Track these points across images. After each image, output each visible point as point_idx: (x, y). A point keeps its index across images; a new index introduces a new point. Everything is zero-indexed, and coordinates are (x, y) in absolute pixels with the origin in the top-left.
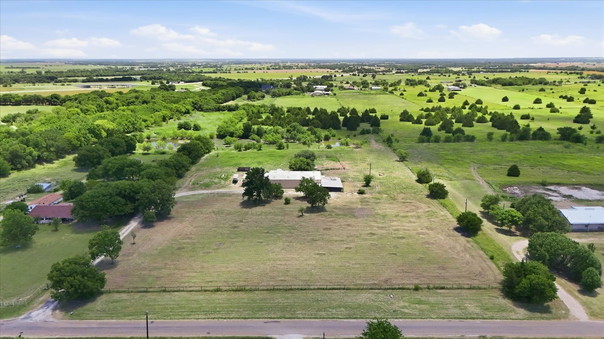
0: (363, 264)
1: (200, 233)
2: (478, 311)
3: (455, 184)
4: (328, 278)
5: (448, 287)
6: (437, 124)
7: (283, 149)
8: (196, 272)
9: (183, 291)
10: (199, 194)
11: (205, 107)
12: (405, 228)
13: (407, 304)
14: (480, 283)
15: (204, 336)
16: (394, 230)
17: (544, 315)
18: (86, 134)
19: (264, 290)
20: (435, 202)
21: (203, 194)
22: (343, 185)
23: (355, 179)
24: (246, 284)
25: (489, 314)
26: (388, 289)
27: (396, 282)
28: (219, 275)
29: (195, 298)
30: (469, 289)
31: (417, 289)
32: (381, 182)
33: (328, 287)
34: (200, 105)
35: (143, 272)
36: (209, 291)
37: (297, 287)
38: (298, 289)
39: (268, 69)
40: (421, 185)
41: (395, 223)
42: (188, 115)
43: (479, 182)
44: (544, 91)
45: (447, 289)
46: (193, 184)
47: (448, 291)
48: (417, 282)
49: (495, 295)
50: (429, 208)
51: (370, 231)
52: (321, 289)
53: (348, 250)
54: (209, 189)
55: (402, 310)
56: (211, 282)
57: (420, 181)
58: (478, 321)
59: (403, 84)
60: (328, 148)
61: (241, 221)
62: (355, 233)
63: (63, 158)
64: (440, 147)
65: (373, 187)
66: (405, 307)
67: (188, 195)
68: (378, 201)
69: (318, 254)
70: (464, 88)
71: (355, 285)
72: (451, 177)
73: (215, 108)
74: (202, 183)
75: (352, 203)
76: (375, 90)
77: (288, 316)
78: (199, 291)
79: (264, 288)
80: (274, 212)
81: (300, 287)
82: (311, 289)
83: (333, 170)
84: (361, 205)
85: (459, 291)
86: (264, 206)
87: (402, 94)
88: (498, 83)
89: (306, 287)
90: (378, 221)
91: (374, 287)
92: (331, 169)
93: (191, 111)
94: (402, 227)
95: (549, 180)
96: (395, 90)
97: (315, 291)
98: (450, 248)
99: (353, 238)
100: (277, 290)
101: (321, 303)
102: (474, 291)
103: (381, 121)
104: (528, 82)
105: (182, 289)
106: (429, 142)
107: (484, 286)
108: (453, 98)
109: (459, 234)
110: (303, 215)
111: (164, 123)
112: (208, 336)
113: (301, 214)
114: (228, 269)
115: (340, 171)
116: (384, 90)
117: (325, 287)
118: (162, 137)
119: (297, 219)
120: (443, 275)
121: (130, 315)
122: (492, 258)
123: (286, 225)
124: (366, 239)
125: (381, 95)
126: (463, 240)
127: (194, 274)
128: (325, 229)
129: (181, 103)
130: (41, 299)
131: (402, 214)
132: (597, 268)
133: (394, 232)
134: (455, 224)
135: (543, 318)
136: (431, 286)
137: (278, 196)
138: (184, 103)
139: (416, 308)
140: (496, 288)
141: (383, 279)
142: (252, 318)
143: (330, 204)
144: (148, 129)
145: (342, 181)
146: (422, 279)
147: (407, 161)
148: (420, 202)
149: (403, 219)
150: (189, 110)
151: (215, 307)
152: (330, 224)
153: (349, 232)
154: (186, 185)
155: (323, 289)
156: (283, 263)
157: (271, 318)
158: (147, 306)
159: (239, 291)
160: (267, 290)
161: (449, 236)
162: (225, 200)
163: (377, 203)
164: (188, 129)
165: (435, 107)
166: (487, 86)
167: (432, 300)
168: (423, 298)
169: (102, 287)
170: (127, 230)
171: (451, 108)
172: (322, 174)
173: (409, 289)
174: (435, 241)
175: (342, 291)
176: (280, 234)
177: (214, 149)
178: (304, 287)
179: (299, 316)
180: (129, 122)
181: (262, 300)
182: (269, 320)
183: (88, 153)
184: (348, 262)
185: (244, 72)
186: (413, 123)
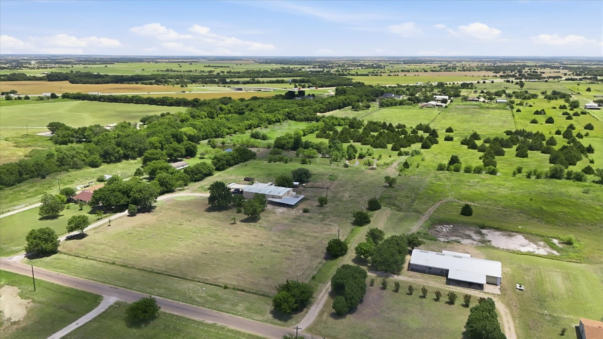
0: (220, 265)
3: (396, 215)
7: (306, 164)
10: (192, 196)
11: (298, 117)
12: (292, 244)
13: (204, 296)
15: (72, 287)
16: (281, 245)
18: (169, 139)
20: (351, 228)
21: (195, 196)
26: (209, 284)
29: (97, 265)
30: (260, 295)
32: (337, 204)
34: (294, 115)
39: (426, 71)
41: (291, 240)
42: (279, 124)
43: (424, 216)
45: (246, 292)
47: (244, 293)
48: (233, 283)
51: (262, 243)
52: (169, 275)
53: (226, 254)
55: (196, 298)
56: (117, 258)
58: (229, 315)
62: (250, 242)
64: (450, 177)
65: (325, 208)
66: (201, 297)
67: (184, 196)
68: (308, 220)
71: (193, 277)
72: (404, 208)
73: (305, 118)
75: (286, 219)
76: (498, 102)
78: (104, 262)
84: (290, 221)
85: (253, 295)
87: (519, 111)
90: (282, 236)
91: (203, 281)
92: (315, 187)
93: (281, 120)
95: (487, 223)
96: (521, 104)
98: (298, 265)
99: (243, 246)
101: (157, 284)
103: (440, 142)
106: (447, 170)
110: (235, 223)
111: (247, 131)
116: (507, 104)
118: (235, 143)
119: (228, 226)
120: (260, 282)
123: (214, 228)
124: (251, 248)
125: (496, 110)
126: (319, 261)
129: (276, 112)
131: (308, 234)
133: (278, 246)
136: (238, 288)
139: (206, 299)
143: (269, 217)
144: (231, 135)
146: (240, 282)
148: (339, 226)
149: (302, 237)
150: (280, 119)
152: (245, 232)
153: (247, 241)
154: (194, 187)
155: (171, 276)
159: (124, 266)
160: (139, 269)
161: (314, 256)
163: (304, 222)
164: (257, 138)
165: (519, 130)
171: (534, 132)
173: (221, 286)
174: (297, 258)
175: (180, 279)
179: (134, 288)
182: (114, 286)
183: (149, 155)
184: (213, 262)
185: (395, 75)
186: (468, 148)
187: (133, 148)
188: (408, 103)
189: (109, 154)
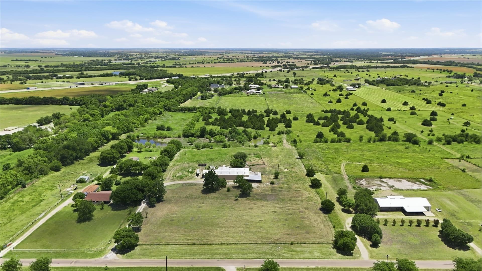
0: (267, 230)
1: (181, 211)
2: (319, 255)
3: (328, 178)
4: (249, 238)
5: (308, 243)
6: (330, 125)
7: (226, 148)
8: (182, 234)
9: (177, 244)
10: (177, 184)
11: (172, 108)
12: (293, 208)
13: (286, 252)
14: (324, 241)
15: (190, 266)
16: (287, 209)
17: (349, 257)
19: (217, 244)
20: (313, 190)
21: (179, 184)
22: (262, 177)
23: (270, 172)
24: (208, 240)
25: (323, 256)
26: (278, 244)
27: (283, 240)
28: (194, 236)
29: (183, 248)
30: (318, 244)
31: (292, 244)
32: (285, 176)
33: (249, 243)
34: (169, 107)
35: (155, 234)
36: (190, 244)
37: (233, 243)
38: (234, 244)
39: (215, 63)
40: (308, 178)
41: (289, 205)
43: (343, 175)
44: (415, 92)
45: (307, 244)
46: (173, 176)
47: (307, 245)
48: (293, 240)
49: (329, 247)
50: (309, 194)
51: (274, 210)
52: (245, 244)
53: (260, 222)
54: (182, 180)
55: (283, 254)
56: (190, 240)
57: (308, 175)
58: (317, 260)
59: (315, 82)
60: (255, 147)
61: (203, 203)
62: (265, 211)
63: (88, 155)
64: (327, 147)
65: (280, 179)
66: (285, 253)
67: (170, 185)
68: (281, 189)
69: (244, 224)
70: (358, 88)
71: (262, 242)
72: (327, 172)
74: (178, 175)
75: (266, 191)
76: (294, 88)
77: (228, 257)
78: (185, 245)
79: (217, 243)
80: (221, 197)
81: (235, 243)
82: (240, 244)
83: (257, 166)
84: (271, 192)
85: (313, 245)
86: (215, 192)
87: (312, 94)
88: (384, 84)
89: (238, 243)
90: (279, 203)
91: (271, 243)
93: (163, 112)
94: (292, 208)
96: (308, 89)
97: (242, 245)
98: (314, 221)
99: (264, 214)
100: (223, 244)
101: (245, 251)
102: (320, 245)
103: (293, 122)
104: (406, 83)
105: (176, 243)
106: (321, 142)
107: (325, 243)
108: (348, 99)
109: (321, 212)
110: (237, 199)
111: (146, 124)
112: (192, 266)
113: (236, 198)
114: (198, 233)
115: (261, 166)
116: (300, 89)
117: (247, 243)
118: (146, 136)
119: (234, 202)
120: (307, 236)
121: (153, 257)
122: (334, 227)
123: (228, 206)
124: (271, 215)
125: (298, 94)
126: (322, 215)
127: (181, 235)
128: (249, 208)
129: (156, 106)
130: (109, 248)
131: (293, 199)
132: (379, 234)
133: (286, 210)
134: (320, 206)
135: (347, 258)
136: (299, 242)
137: (224, 186)
138: (158, 107)
139: (290, 254)
140: (331, 243)
141: (276, 238)
142: (212, 258)
143: (253, 191)
144: (136, 129)
145: (262, 175)
146: (296, 238)
147: (304, 158)
148: (305, 190)
149: (293, 202)
150: (161, 112)
151: (194, 253)
152: (252, 205)
153: (262, 211)
154: (168, 177)
155: (246, 244)
156: (226, 229)
157: (220, 258)
158: (160, 252)
159: (205, 244)
160: (219, 244)
161: (316, 213)
162: (193, 188)
163: (280, 191)
164: (163, 130)
165: (332, 109)
166: (376, 86)
167: (298, 249)
168: (294, 249)
169: (138, 242)
170: (141, 209)
171: (342, 110)
172: (250, 170)
173: (288, 244)
174: (308, 216)
175: (255, 245)
176: (224, 212)
177: (182, 147)
178: (236, 243)
179: (234, 257)
180: (125, 126)
181: (216, 249)
182: (219, 259)
184: (260, 229)
185: (197, 67)
186: (314, 125)
187: (80, 150)
188: (236, 92)
189: (67, 158)
